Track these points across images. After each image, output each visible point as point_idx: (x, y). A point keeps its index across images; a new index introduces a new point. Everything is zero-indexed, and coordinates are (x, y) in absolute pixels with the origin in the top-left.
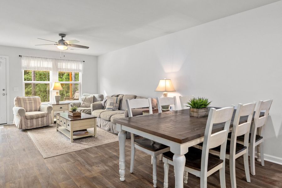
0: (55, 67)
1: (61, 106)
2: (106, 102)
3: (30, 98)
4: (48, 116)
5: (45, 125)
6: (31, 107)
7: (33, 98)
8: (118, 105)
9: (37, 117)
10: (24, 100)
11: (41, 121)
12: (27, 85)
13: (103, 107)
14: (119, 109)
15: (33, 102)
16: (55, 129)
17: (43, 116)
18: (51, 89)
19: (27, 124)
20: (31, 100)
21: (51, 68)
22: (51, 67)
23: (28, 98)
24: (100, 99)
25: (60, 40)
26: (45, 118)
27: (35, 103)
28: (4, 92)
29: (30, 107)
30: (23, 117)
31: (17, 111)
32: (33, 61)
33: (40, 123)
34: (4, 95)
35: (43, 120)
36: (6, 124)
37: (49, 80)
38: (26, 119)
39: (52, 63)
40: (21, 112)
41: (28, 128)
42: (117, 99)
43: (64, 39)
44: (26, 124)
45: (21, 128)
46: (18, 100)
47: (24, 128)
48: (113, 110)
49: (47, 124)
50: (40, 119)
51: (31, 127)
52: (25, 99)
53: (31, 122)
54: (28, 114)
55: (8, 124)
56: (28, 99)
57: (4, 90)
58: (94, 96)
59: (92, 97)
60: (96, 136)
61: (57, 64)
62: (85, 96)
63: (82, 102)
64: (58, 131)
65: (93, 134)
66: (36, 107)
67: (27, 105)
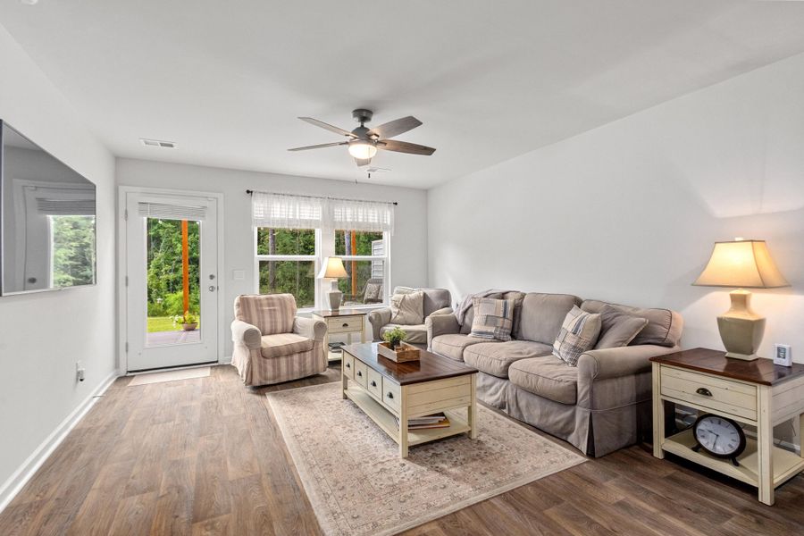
0: (329, 220)
1: (344, 321)
2: (469, 312)
3: (271, 299)
4: (317, 349)
5: (309, 373)
6: (273, 322)
7: (279, 299)
8: (508, 323)
9: (290, 352)
10: (258, 302)
11: (300, 364)
12: (262, 264)
13: (459, 328)
14: (515, 334)
15: (278, 308)
16: (338, 393)
17: (303, 349)
18: (319, 276)
19: (266, 371)
20: (273, 305)
21: (318, 220)
22: (318, 218)
23: (267, 299)
24: (441, 303)
25: (358, 129)
26: (308, 354)
27: (282, 312)
28: (213, 283)
29: (271, 322)
30: (254, 352)
31: (241, 336)
32: (278, 205)
33: (294, 368)
34: (212, 289)
35: (305, 359)
36: (217, 362)
37: (313, 253)
38: (262, 359)
39: (321, 208)
40: (250, 339)
41: (268, 383)
42: (506, 304)
43: (366, 125)
44: (263, 369)
45: (249, 382)
46: (244, 303)
47: (256, 382)
48: (495, 338)
49: (313, 370)
50: (296, 357)
51: (274, 378)
52: (260, 300)
53: (274, 367)
54: (269, 341)
55: (220, 363)
56: (265, 302)
57: (212, 277)
58: (425, 294)
59: (419, 297)
60: (474, 436)
61: (334, 212)
62: (400, 293)
63: (394, 310)
64: (346, 397)
65: (466, 427)
66: (285, 322)
67: (263, 317)
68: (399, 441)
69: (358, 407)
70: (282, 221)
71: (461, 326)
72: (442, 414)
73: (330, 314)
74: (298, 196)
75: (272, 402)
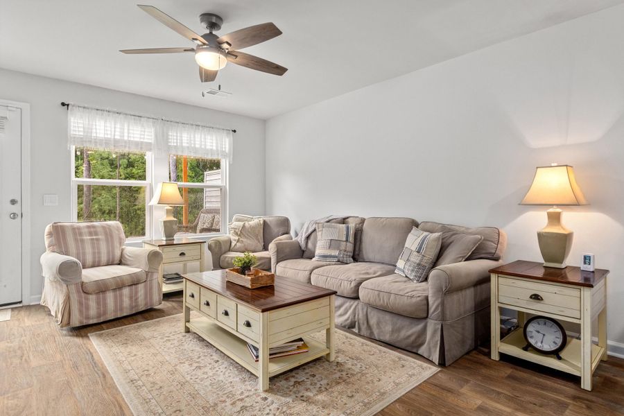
0: (162, 142)
1: (182, 249)
2: (312, 237)
3: (94, 227)
4: (151, 280)
5: (142, 308)
6: (97, 253)
7: (103, 227)
8: (350, 247)
9: (119, 285)
10: (77, 231)
11: (131, 298)
13: (302, 253)
14: (356, 257)
15: (101, 237)
17: (134, 282)
19: (88, 308)
20: (96, 234)
21: (150, 143)
22: (150, 141)
23: (88, 227)
24: (281, 230)
26: (141, 287)
27: (107, 241)
28: (15, 209)
29: (94, 253)
30: (73, 288)
31: (55, 269)
32: (102, 123)
33: (126, 302)
34: (14, 216)
35: (136, 293)
36: (20, 302)
38: (83, 294)
39: (153, 129)
40: (66, 272)
41: (91, 322)
42: (348, 228)
43: (214, 33)
44: (84, 307)
45: (66, 322)
46: (59, 233)
47: (76, 322)
48: (338, 261)
49: (146, 304)
50: (126, 291)
51: (99, 316)
52: (79, 228)
53: (98, 303)
54: (91, 275)
55: (25, 303)
56: (86, 230)
57: (13, 202)
58: (264, 222)
59: (259, 224)
60: (332, 358)
61: (168, 135)
62: (239, 220)
63: (234, 238)
64: (188, 331)
65: (323, 350)
66: (110, 252)
67: (83, 248)
68: (259, 374)
69: (203, 340)
70: (107, 142)
71: (303, 251)
72: (301, 340)
73: (164, 243)
74: (126, 114)
75: (96, 344)
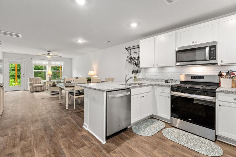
1: (51, 82)
4: (44, 86)
5: (42, 90)
6: (36, 82)
7: (38, 78)
9: (39, 87)
10: (33, 79)
12: (34, 72)
16: (46, 92)
17: (41, 86)
18: (47, 74)
19: (34, 89)
21: (47, 64)
23: (35, 78)
25: (48, 54)
27: (38, 80)
30: (32, 86)
31: (29, 84)
34: (24, 76)
35: (42, 88)
36: (24, 90)
37: (46, 70)
40: (31, 84)
43: (50, 53)
44: (33, 89)
46: (30, 79)
47: (32, 91)
50: (40, 87)
51: (35, 91)
54: (35, 85)
57: (23, 74)
66: (39, 82)
67: (34, 81)
